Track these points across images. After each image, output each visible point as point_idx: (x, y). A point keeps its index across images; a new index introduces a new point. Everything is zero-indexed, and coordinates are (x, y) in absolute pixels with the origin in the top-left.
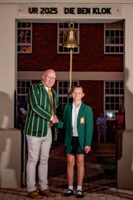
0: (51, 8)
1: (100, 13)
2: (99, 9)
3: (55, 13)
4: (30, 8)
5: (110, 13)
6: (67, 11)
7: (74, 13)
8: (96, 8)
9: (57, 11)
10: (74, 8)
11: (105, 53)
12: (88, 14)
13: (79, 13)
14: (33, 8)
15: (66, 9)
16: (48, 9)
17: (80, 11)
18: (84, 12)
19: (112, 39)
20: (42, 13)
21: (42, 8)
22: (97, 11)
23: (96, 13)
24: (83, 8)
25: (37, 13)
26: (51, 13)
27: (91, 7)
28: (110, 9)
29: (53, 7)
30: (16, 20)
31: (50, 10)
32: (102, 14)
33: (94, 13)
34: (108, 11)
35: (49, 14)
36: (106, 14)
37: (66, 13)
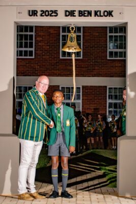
0: (51, 11)
1: (102, 16)
2: (100, 11)
3: (55, 16)
4: (29, 11)
5: (112, 16)
6: (67, 13)
7: (75, 16)
8: (98, 11)
9: (57, 14)
10: (75, 11)
11: (108, 58)
12: (89, 17)
13: (80, 16)
14: (32, 11)
15: (66, 11)
16: (48, 11)
17: (81, 14)
18: (86, 15)
19: (116, 44)
20: (41, 15)
21: (42, 11)
22: (98, 13)
23: (98, 16)
24: (84, 11)
25: (37, 16)
26: (51, 16)
27: (93, 10)
28: (112, 11)
29: (53, 9)
30: (15, 22)
31: (50, 13)
32: (104, 17)
33: (95, 16)
34: (110, 14)
35: (49, 17)
36: (108, 17)
37: (66, 16)
